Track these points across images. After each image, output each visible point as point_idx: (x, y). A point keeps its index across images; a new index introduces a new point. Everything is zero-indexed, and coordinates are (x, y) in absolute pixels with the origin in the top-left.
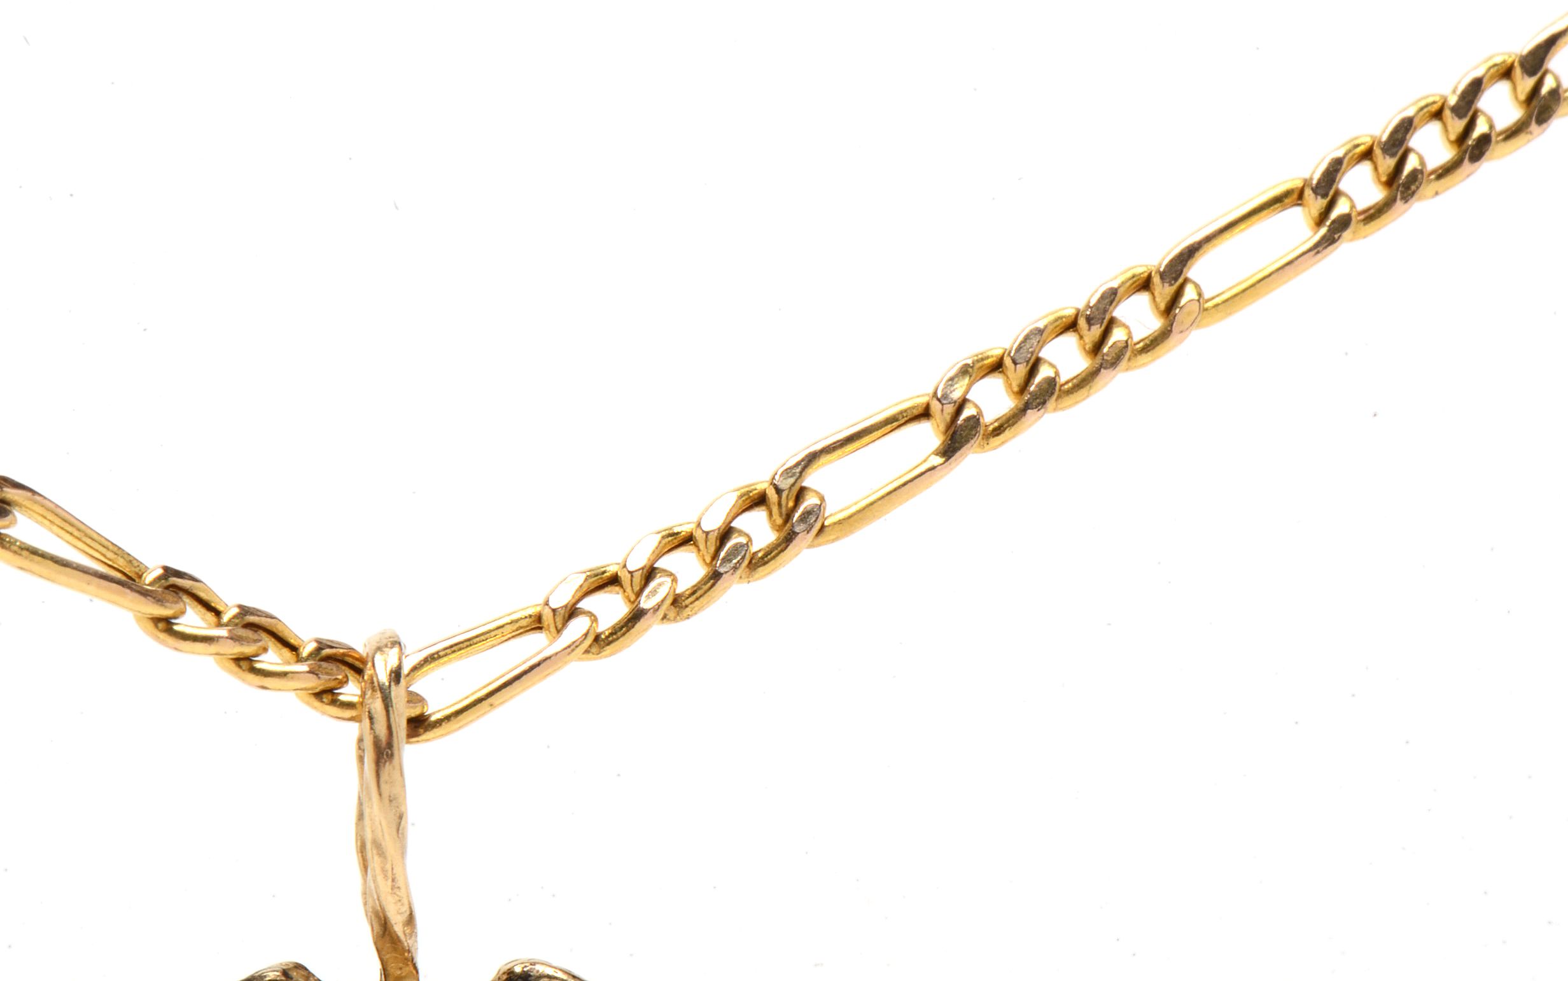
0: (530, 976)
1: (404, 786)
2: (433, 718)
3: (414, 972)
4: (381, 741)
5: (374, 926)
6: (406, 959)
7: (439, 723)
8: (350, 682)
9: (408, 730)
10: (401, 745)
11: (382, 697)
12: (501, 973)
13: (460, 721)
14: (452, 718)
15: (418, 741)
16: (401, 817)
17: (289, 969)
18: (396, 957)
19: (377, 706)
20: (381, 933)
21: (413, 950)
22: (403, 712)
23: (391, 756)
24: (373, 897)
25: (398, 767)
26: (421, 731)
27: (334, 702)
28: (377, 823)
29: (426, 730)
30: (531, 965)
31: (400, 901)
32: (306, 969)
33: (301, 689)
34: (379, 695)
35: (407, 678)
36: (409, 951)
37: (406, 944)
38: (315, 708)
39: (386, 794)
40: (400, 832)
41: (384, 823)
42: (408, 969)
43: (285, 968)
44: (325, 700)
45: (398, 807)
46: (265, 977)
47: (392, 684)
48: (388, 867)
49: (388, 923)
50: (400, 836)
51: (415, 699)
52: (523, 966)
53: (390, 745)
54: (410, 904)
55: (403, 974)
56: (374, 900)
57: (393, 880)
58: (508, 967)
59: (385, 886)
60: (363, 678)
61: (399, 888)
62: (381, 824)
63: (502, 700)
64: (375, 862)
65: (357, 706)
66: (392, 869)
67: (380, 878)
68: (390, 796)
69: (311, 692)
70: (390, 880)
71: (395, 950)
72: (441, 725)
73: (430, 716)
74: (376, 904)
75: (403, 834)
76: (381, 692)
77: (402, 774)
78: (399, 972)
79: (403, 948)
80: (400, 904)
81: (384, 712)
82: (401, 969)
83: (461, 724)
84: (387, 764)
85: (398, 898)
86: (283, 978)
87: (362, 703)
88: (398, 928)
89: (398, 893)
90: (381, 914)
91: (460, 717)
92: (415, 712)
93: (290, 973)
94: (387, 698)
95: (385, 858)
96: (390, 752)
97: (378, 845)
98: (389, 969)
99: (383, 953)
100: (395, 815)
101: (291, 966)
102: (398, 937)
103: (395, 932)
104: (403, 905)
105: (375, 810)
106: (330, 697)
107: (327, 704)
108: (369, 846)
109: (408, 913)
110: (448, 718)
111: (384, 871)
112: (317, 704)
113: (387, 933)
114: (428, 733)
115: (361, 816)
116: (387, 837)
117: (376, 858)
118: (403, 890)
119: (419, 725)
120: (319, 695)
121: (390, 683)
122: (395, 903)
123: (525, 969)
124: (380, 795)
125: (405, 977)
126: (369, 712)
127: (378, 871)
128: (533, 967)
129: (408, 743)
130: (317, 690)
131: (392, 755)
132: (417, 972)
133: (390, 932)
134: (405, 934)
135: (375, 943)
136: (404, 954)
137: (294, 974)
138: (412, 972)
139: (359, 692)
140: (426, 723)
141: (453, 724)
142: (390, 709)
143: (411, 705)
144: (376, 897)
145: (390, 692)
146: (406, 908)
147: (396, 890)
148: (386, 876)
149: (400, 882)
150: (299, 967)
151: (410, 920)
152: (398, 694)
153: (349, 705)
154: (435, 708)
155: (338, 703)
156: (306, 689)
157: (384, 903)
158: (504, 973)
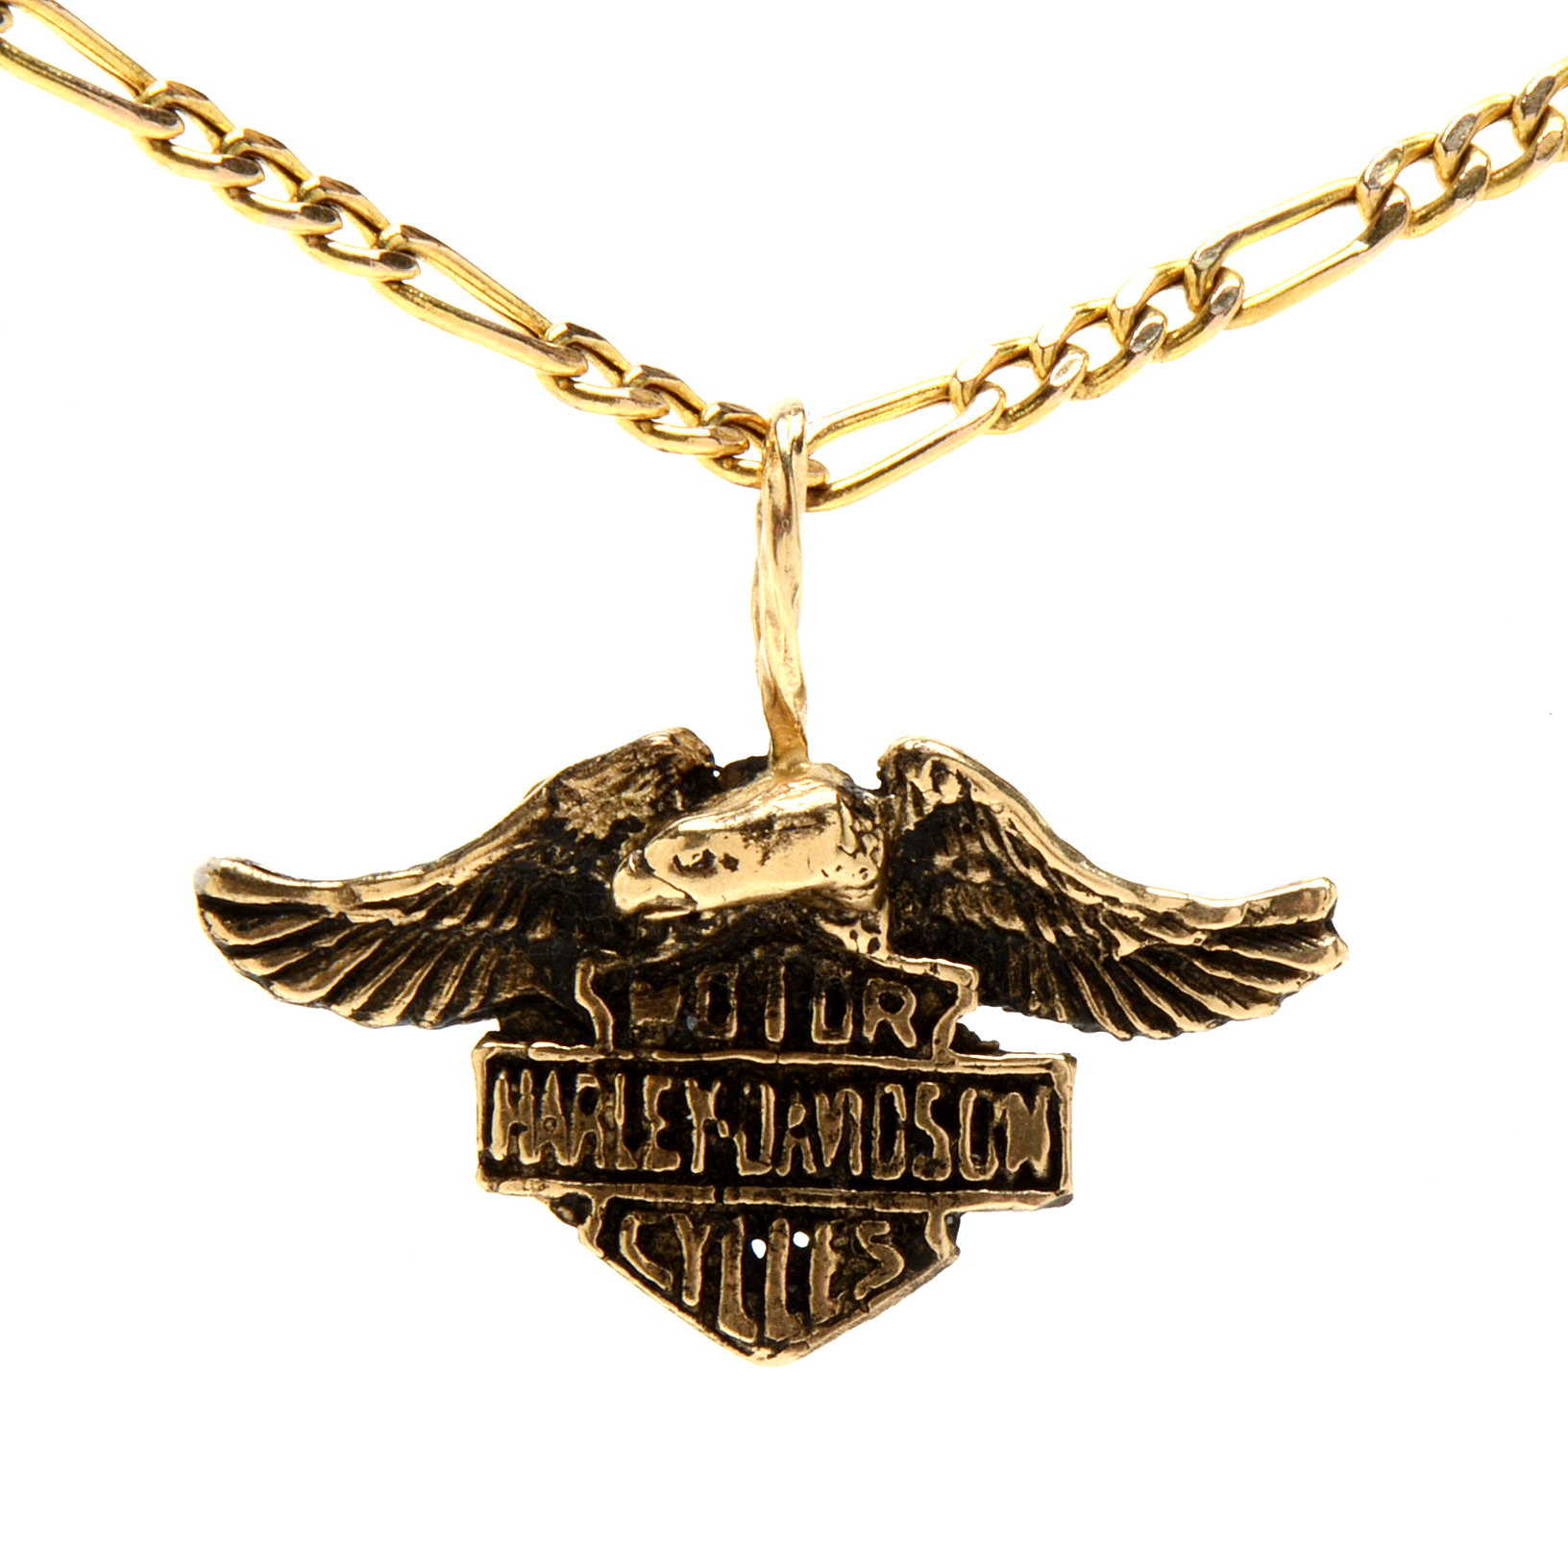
0: (920, 753)
1: (801, 558)
2: (834, 488)
3: (803, 744)
4: (779, 510)
5: (765, 696)
6: (796, 731)
7: (839, 493)
8: (751, 446)
9: (807, 499)
10: (799, 515)
11: (783, 467)
12: (892, 748)
13: (861, 492)
14: (854, 489)
15: (818, 511)
16: (796, 588)
17: (677, 734)
18: (785, 729)
19: (777, 474)
20: (771, 703)
21: (803, 722)
22: (803, 481)
23: (788, 527)
24: (765, 667)
25: (795, 538)
26: (821, 500)
27: (734, 468)
28: (772, 592)
29: (826, 500)
30: (922, 741)
31: (791, 672)
32: (694, 735)
33: (702, 454)
34: (780, 463)
35: (810, 446)
36: (799, 723)
37: (796, 716)
38: (715, 473)
39: (782, 564)
40: (795, 602)
41: (779, 595)
42: (797, 740)
43: (673, 732)
44: (725, 465)
45: (794, 578)
46: (652, 741)
47: (794, 452)
48: (782, 638)
49: (779, 695)
50: (795, 607)
51: (815, 468)
52: (914, 742)
53: (788, 514)
54: (801, 676)
55: (792, 746)
56: (765, 670)
57: (786, 651)
58: (899, 743)
59: (777, 657)
60: (765, 444)
61: (791, 659)
62: (775, 595)
63: (904, 473)
64: (768, 632)
65: (758, 473)
66: (785, 640)
67: (772, 648)
68: (786, 567)
69: (711, 457)
70: (783, 651)
71: (785, 721)
72: (841, 495)
73: (831, 485)
74: (767, 674)
75: (797, 605)
76: (782, 461)
77: (799, 545)
78: (787, 743)
79: (793, 720)
80: (791, 675)
81: (784, 482)
82: (789, 740)
83: (862, 494)
84: (785, 534)
85: (790, 670)
86: (670, 744)
87: (762, 471)
88: (789, 698)
89: (790, 664)
90: (772, 685)
91: (862, 488)
92: (816, 481)
93: (678, 738)
94: (787, 467)
95: (778, 628)
96: (788, 522)
97: (770, 614)
98: (777, 739)
99: (773, 723)
100: (790, 585)
101: (679, 731)
102: (788, 709)
103: (785, 703)
104: (794, 676)
105: (771, 580)
106: (730, 463)
107: (727, 470)
108: (762, 615)
109: (800, 685)
110: (849, 489)
111: (777, 641)
112: (717, 469)
113: (777, 703)
114: (828, 503)
115: (756, 583)
116: (781, 608)
117: (770, 628)
118: (795, 661)
119: (819, 494)
120: (719, 460)
121: (791, 452)
122: (787, 674)
123: (916, 747)
124: (777, 563)
125: (794, 748)
126: (769, 481)
127: (771, 641)
128: (924, 744)
129: (807, 511)
130: (718, 456)
131: (790, 525)
132: (806, 744)
133: (780, 705)
134: (795, 706)
135: (765, 713)
136: (793, 726)
137: (681, 740)
138: (801, 744)
139: (759, 460)
140: (827, 493)
141: (854, 495)
142: (790, 478)
143: (812, 474)
144: (767, 666)
145: (791, 460)
146: (798, 679)
147: (787, 661)
148: (778, 647)
149: (793, 654)
150: (686, 732)
151: (801, 693)
152: (799, 462)
153: (750, 472)
154: (836, 480)
155: (738, 469)
156: (706, 454)
157: (775, 673)
158: (894, 749)
